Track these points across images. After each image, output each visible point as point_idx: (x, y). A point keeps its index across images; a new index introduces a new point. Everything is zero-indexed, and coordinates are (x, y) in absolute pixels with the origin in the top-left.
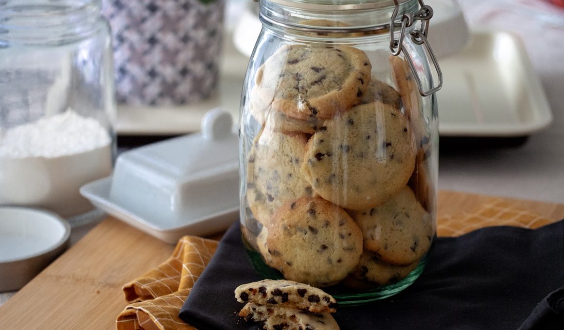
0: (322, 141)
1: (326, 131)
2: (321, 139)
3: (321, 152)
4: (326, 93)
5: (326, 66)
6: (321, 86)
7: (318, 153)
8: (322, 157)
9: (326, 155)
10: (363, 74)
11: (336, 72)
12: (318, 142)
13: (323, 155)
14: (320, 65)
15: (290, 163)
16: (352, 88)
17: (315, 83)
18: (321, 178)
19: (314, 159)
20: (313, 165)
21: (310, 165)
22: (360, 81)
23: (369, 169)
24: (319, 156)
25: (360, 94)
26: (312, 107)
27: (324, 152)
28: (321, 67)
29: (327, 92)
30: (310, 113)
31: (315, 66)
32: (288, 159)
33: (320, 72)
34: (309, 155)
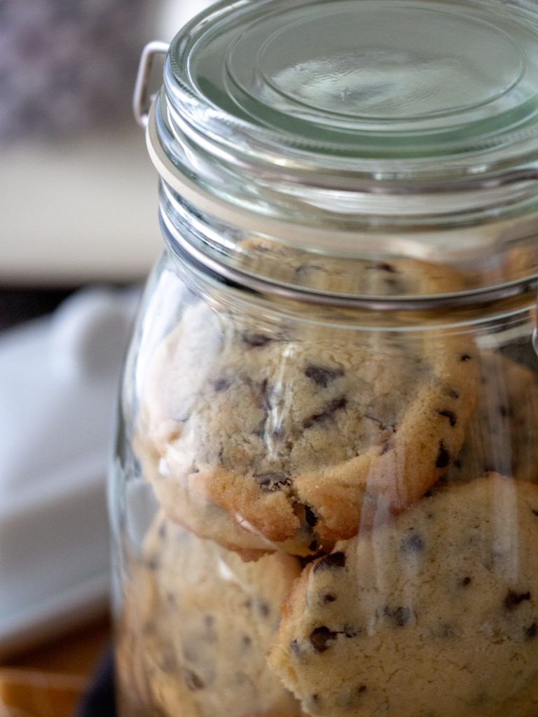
0: (329, 598)
1: (344, 569)
2: (327, 591)
3: (328, 625)
4: (346, 458)
5: (347, 365)
6: (333, 433)
7: (317, 626)
8: (329, 642)
9: (341, 637)
10: (454, 395)
11: (378, 387)
12: (318, 599)
13: (333, 635)
14: (332, 358)
15: (245, 611)
16: (423, 446)
17: (314, 420)
18: (325, 696)
19: (306, 646)
20: (304, 660)
21: (294, 660)
22: (447, 420)
23: (465, 667)
24: (321, 636)
25: (443, 459)
26: (302, 501)
27: (334, 627)
28: (334, 366)
29: (350, 453)
30: (296, 522)
31: (316, 362)
32: (240, 599)
33: (329, 384)
34: (294, 629)
